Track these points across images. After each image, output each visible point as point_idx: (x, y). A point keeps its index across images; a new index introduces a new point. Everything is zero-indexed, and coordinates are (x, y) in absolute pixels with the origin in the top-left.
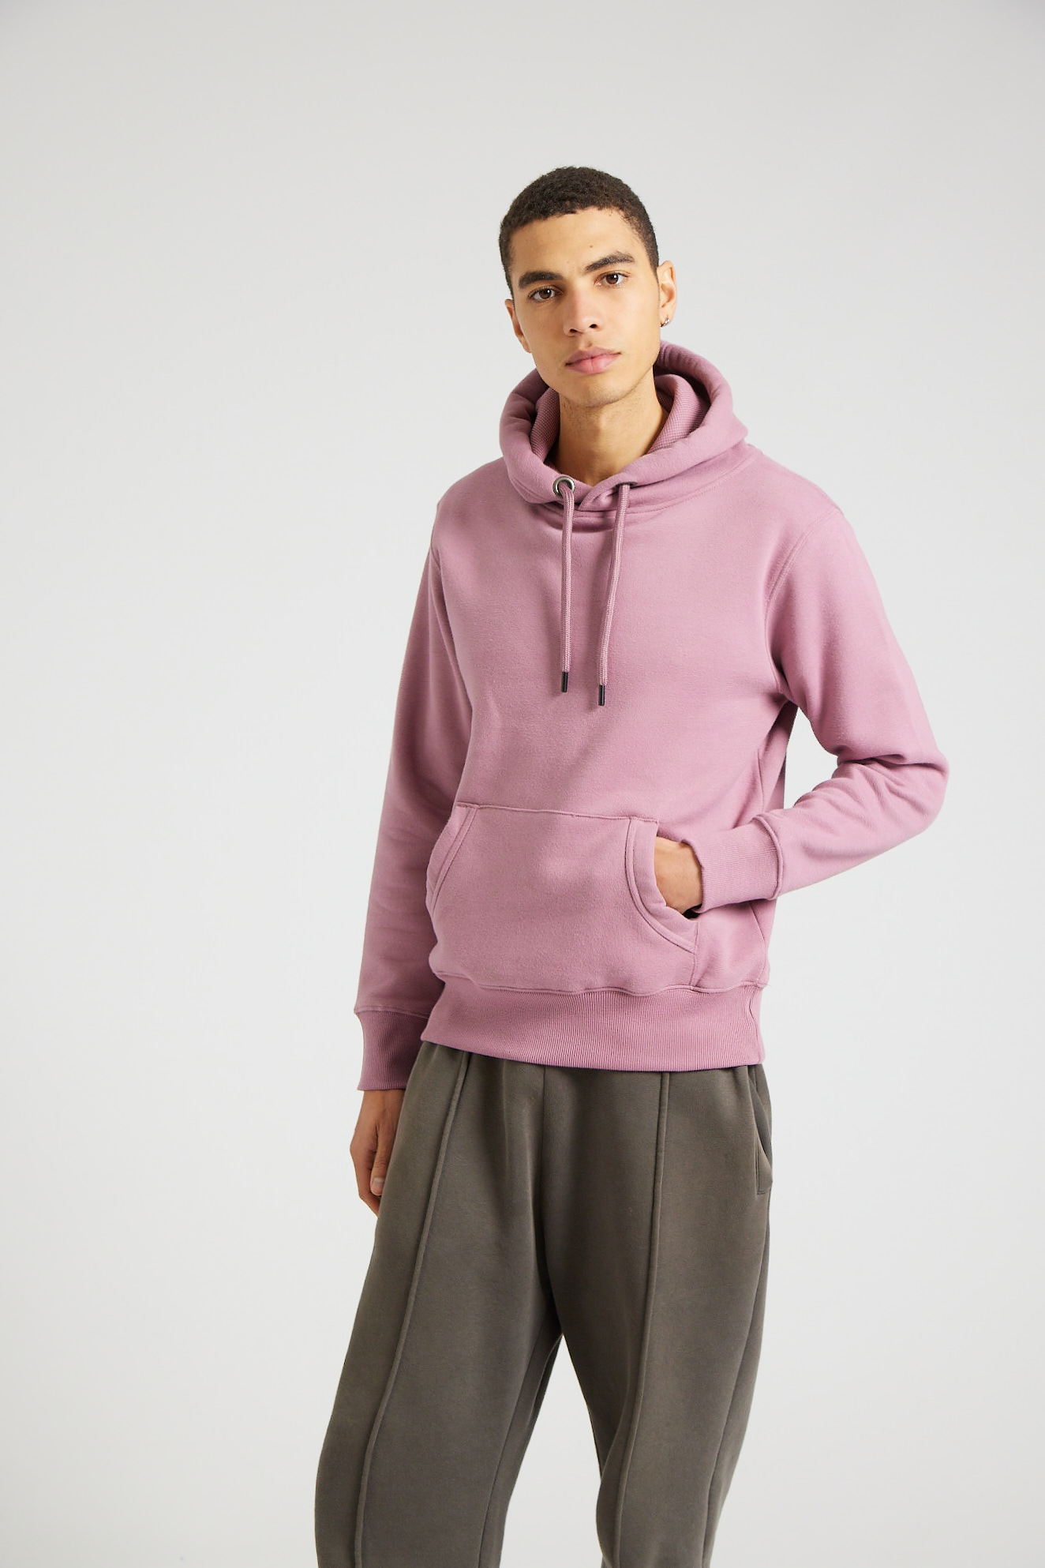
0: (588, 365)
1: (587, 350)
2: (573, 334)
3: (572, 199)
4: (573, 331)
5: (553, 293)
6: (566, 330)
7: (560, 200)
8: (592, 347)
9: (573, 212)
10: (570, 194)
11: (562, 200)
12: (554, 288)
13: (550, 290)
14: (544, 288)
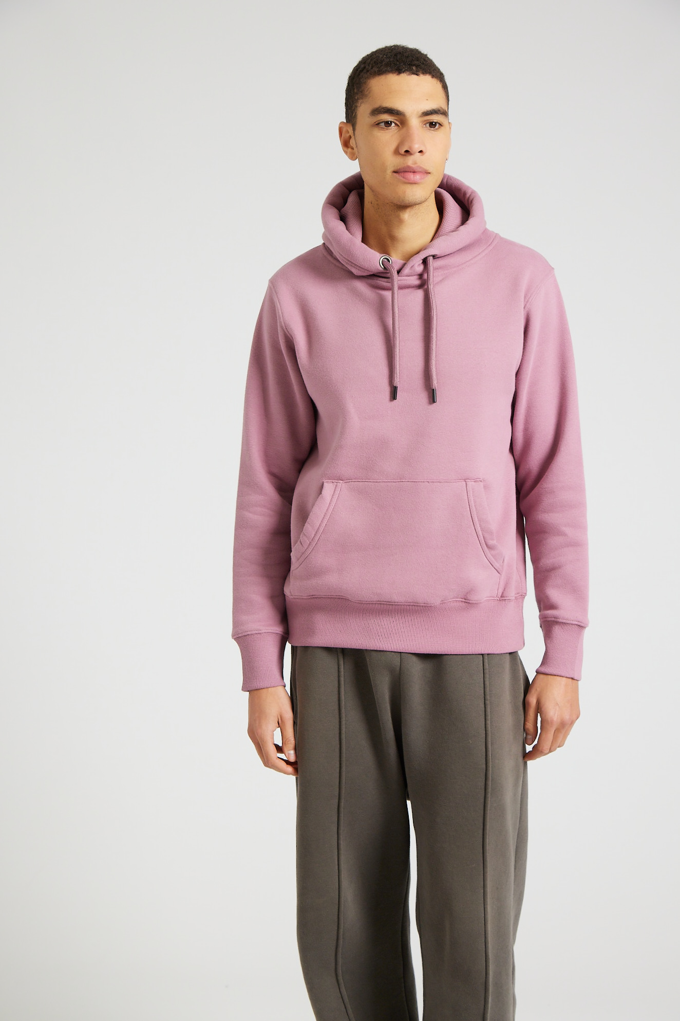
0: (411, 176)
1: (411, 165)
2: (405, 154)
3: (417, 66)
4: (407, 151)
5: (393, 124)
6: (402, 151)
7: (409, 65)
8: (416, 165)
9: (417, 75)
10: (416, 62)
11: (411, 65)
12: (395, 121)
13: (391, 122)
14: (388, 120)
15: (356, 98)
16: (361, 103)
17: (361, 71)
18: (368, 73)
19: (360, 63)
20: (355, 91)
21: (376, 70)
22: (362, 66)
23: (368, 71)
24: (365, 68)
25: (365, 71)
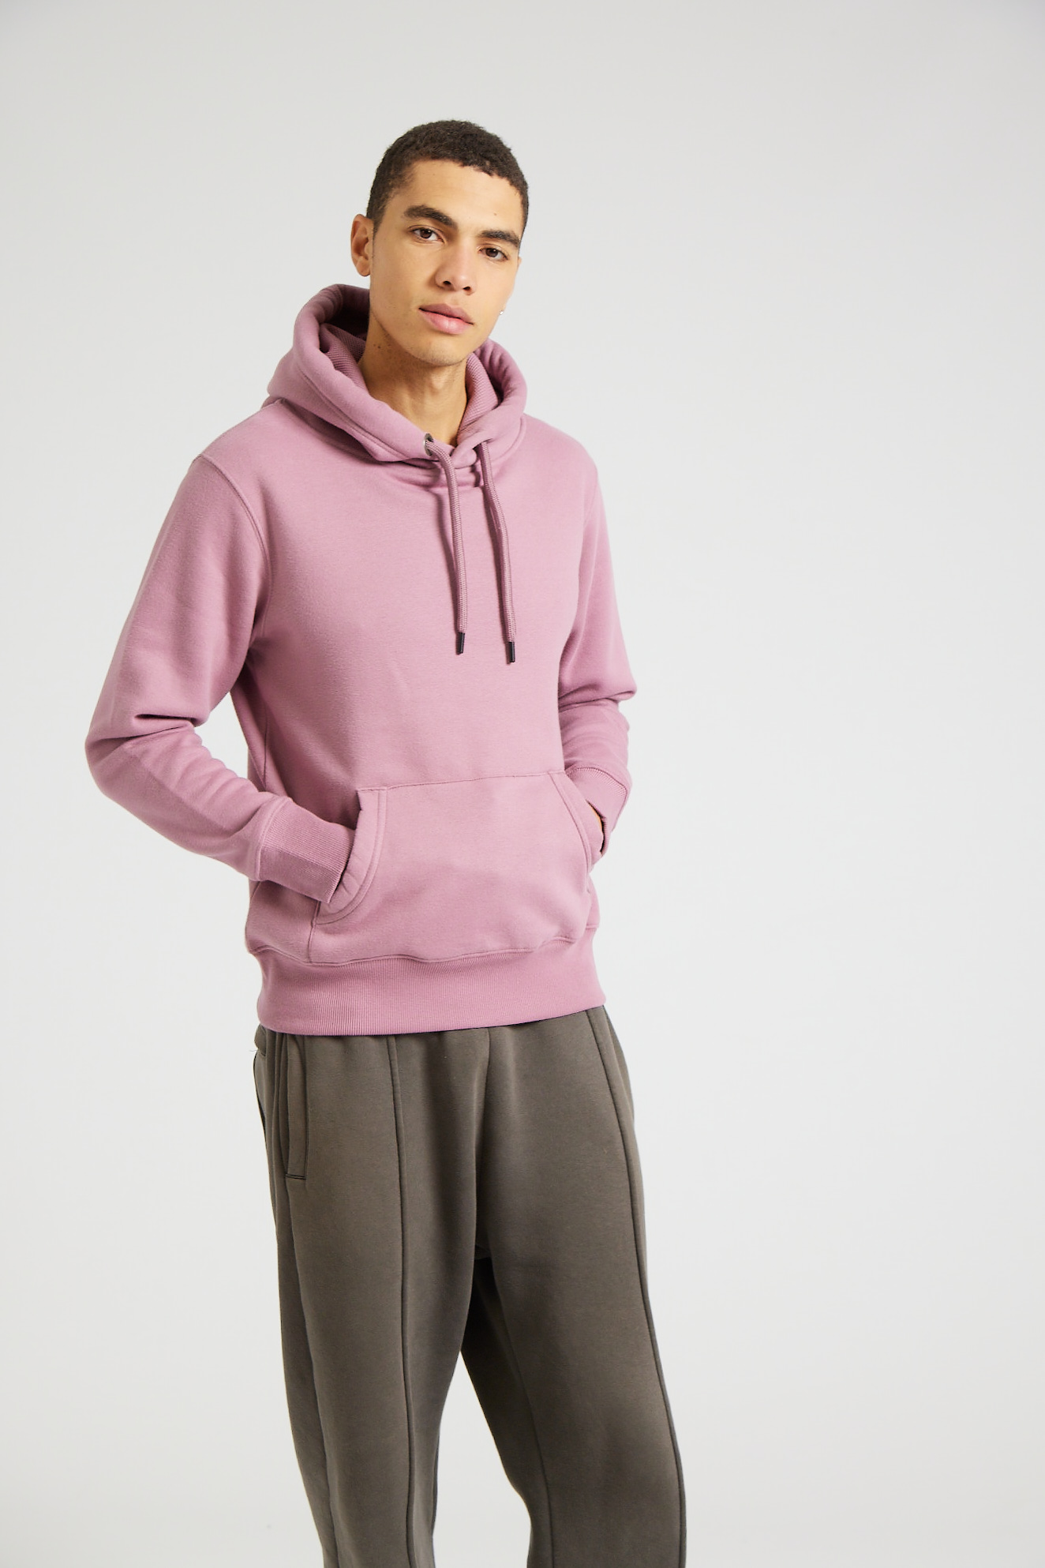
0: (443, 321)
1: (450, 306)
2: (445, 286)
4: (447, 284)
5: (433, 237)
6: (440, 281)
7: (482, 156)
8: (456, 306)
9: (489, 174)
10: (492, 155)
11: (484, 157)
12: (436, 231)
13: (432, 232)
14: (427, 227)
15: (390, 184)
16: (397, 193)
17: (408, 146)
18: (417, 152)
19: (409, 134)
20: (392, 173)
21: (431, 149)
22: (412, 139)
23: (417, 149)
24: (414, 142)
25: (414, 147)
